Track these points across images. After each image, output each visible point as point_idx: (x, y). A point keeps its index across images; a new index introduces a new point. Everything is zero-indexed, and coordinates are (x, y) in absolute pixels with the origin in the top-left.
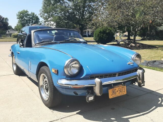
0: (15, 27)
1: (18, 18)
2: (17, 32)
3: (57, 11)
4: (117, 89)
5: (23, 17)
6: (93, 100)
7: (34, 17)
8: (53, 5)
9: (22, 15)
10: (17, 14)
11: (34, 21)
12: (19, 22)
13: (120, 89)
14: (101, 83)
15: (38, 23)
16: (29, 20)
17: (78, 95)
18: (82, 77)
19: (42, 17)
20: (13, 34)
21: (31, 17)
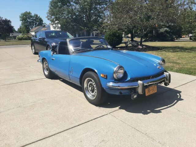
0: (18, 29)
1: (21, 20)
2: (21, 34)
3: (64, 14)
4: (151, 88)
5: (26, 19)
6: (136, 97)
7: (37, 19)
8: (60, 8)
9: (25, 16)
10: (19, 16)
11: (37, 23)
12: (22, 25)
13: (153, 88)
14: (143, 84)
15: (42, 25)
16: (33, 22)
17: (122, 94)
18: (126, 81)
19: (49, 20)
20: (17, 37)
21: (34, 19)
